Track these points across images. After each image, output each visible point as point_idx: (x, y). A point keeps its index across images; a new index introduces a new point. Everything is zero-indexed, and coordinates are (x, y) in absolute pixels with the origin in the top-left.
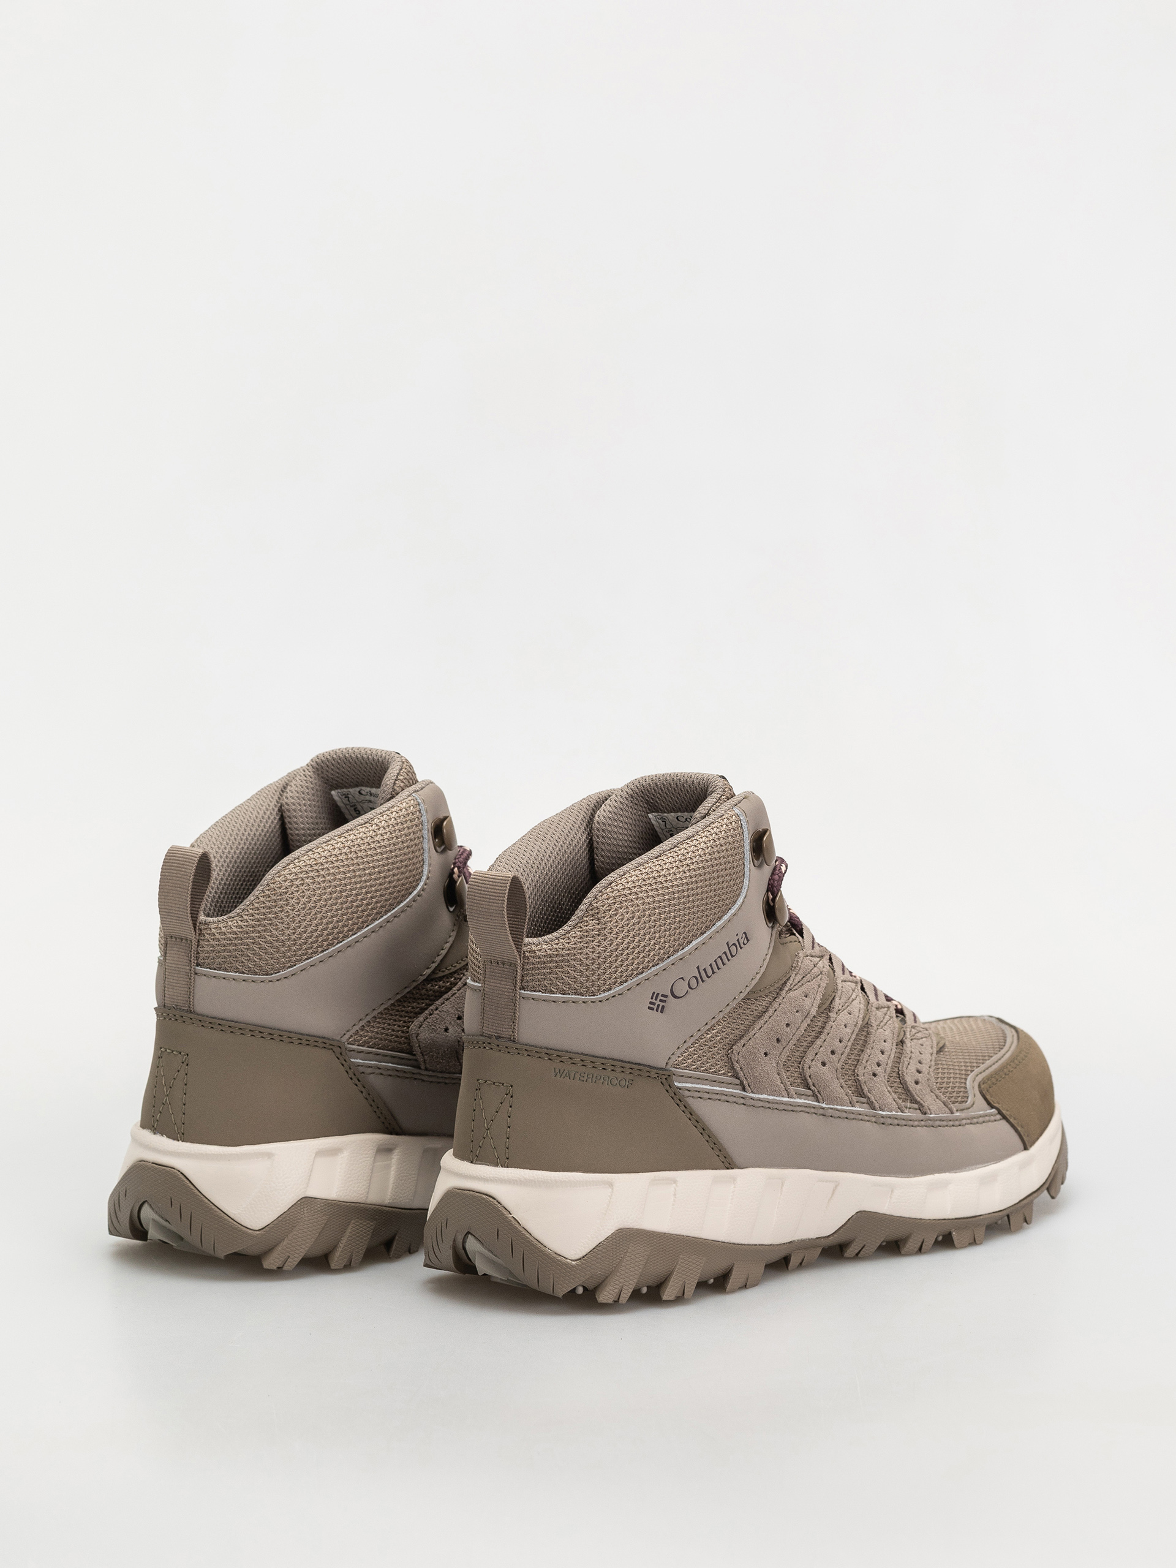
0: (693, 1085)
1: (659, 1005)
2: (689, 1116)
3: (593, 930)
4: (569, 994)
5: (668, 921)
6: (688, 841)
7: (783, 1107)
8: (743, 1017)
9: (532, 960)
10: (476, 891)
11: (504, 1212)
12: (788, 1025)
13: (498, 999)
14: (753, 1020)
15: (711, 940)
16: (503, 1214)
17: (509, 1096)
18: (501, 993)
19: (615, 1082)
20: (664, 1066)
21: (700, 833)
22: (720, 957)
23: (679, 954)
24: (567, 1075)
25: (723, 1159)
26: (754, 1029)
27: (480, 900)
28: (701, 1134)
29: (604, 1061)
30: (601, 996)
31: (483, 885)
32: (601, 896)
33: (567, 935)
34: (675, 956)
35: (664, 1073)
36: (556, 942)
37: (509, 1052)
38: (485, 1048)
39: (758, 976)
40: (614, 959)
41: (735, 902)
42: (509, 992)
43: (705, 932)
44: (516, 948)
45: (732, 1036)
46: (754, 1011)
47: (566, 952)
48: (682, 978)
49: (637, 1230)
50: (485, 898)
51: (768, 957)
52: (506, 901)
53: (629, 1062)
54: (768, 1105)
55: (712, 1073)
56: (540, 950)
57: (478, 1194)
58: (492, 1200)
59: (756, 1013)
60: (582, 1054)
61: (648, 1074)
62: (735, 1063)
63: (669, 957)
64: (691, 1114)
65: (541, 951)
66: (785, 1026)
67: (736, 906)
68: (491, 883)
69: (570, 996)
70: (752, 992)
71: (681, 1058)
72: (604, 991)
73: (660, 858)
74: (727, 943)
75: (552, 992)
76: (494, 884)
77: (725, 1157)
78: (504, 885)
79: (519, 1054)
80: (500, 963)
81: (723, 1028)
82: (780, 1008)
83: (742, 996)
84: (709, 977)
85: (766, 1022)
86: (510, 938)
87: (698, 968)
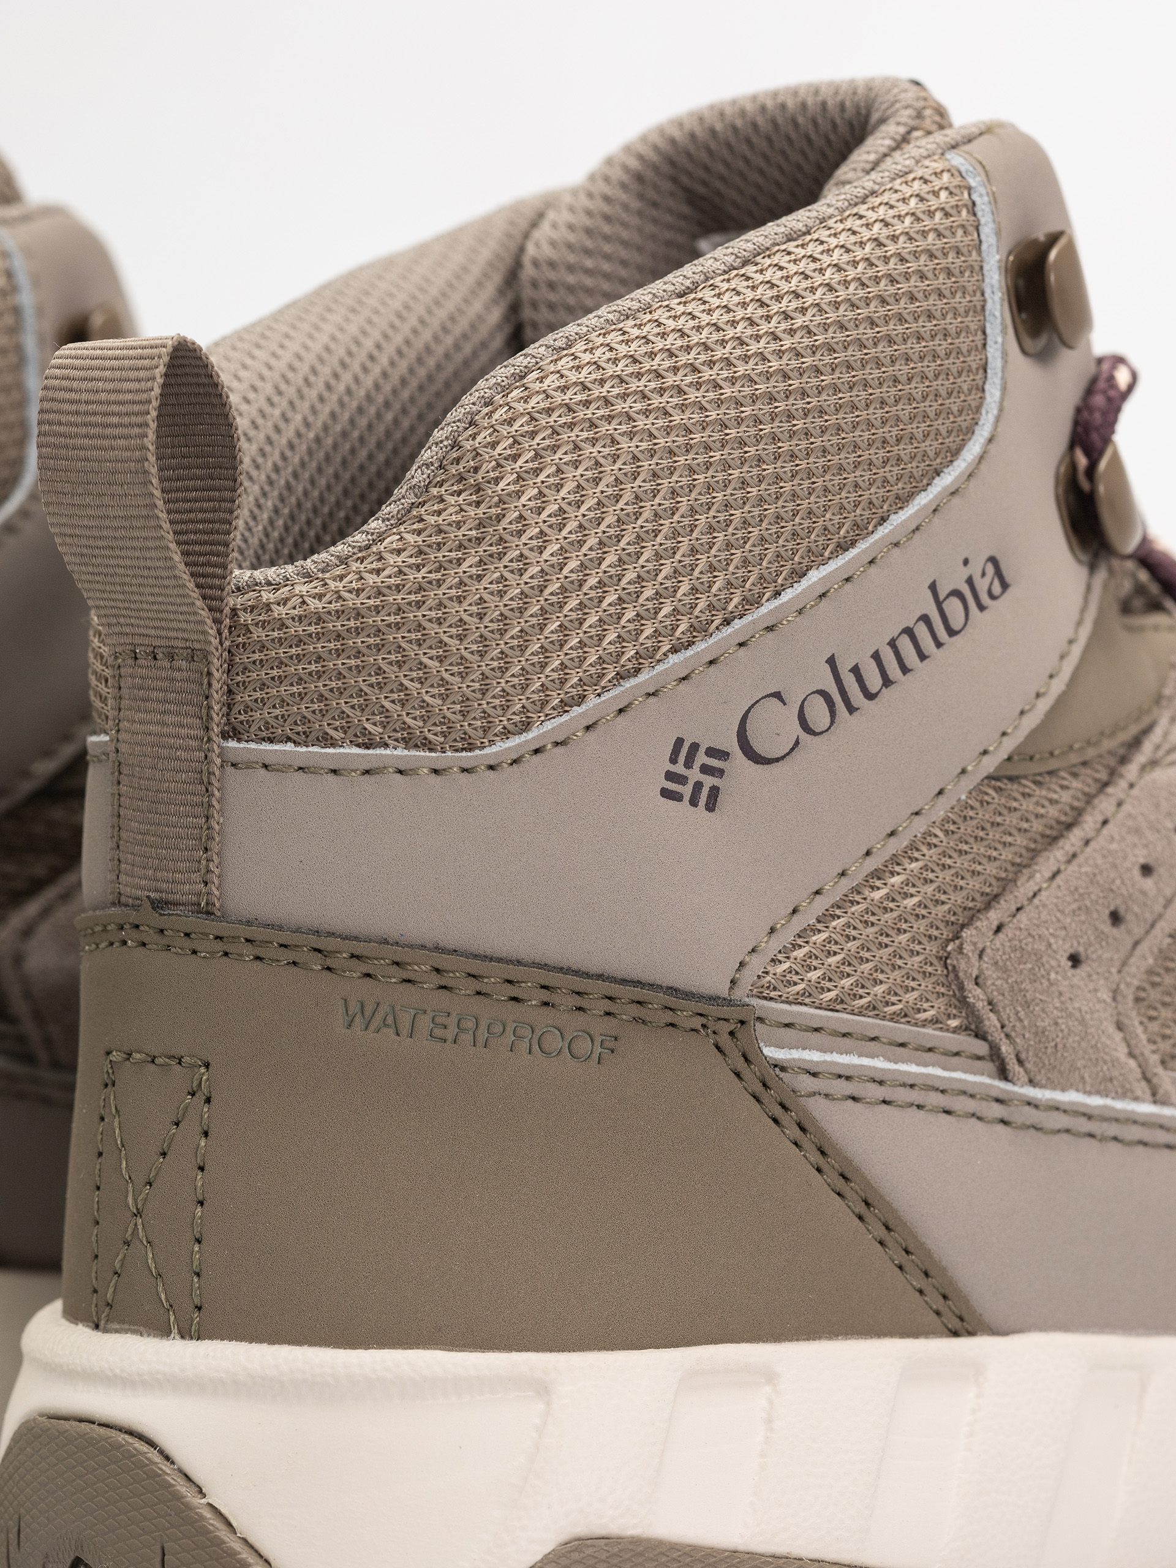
0: (828, 1057)
1: (698, 786)
2: (816, 1157)
3: (459, 525)
4: (386, 745)
5: (720, 495)
6: (790, 247)
7: (1134, 1133)
8: (994, 834)
9: (258, 634)
10: (66, 407)
11: (183, 1488)
12: (1147, 870)
13: (158, 775)
14: (1028, 849)
15: (873, 570)
16: (178, 1497)
17: (200, 1097)
18: (165, 752)
19: (554, 1042)
20: (723, 990)
21: (831, 223)
22: (909, 631)
23: (763, 610)
24: (390, 1020)
25: (938, 1303)
26: (1031, 877)
27: (76, 436)
28: (860, 1218)
29: (513, 972)
30: (494, 749)
31: (84, 385)
32: (490, 415)
33: (374, 549)
34: (749, 618)
35: (725, 1012)
36: (339, 571)
37: (194, 952)
38: (124, 943)
39: (1043, 706)
40: (534, 621)
41: (955, 453)
42: (187, 749)
43: (853, 543)
44: (204, 597)
45: (958, 898)
46: (1032, 818)
47: (371, 602)
48: (777, 695)
49: (635, 1541)
50: (91, 425)
51: (1077, 650)
52: (153, 425)
53: (600, 977)
54: (1084, 1125)
55: (894, 1017)
56: (285, 601)
57: (102, 1430)
58: (143, 1447)
59: (1037, 826)
60: (437, 949)
61: (669, 1017)
62: (969, 985)
63: (727, 622)
64: (823, 1153)
65: (290, 604)
66: (1136, 872)
67: (961, 465)
68: (108, 374)
69: (388, 752)
70: (1021, 755)
71: (785, 966)
72: (506, 733)
73: (693, 296)
74: (933, 587)
75: (327, 741)
76: (118, 374)
77: (945, 1297)
78: (148, 374)
79: (226, 954)
80: (160, 656)
81: (926, 868)
82: (1121, 815)
83: (990, 764)
84: (870, 696)
85: (1074, 856)
86: (177, 558)
87: (831, 661)
